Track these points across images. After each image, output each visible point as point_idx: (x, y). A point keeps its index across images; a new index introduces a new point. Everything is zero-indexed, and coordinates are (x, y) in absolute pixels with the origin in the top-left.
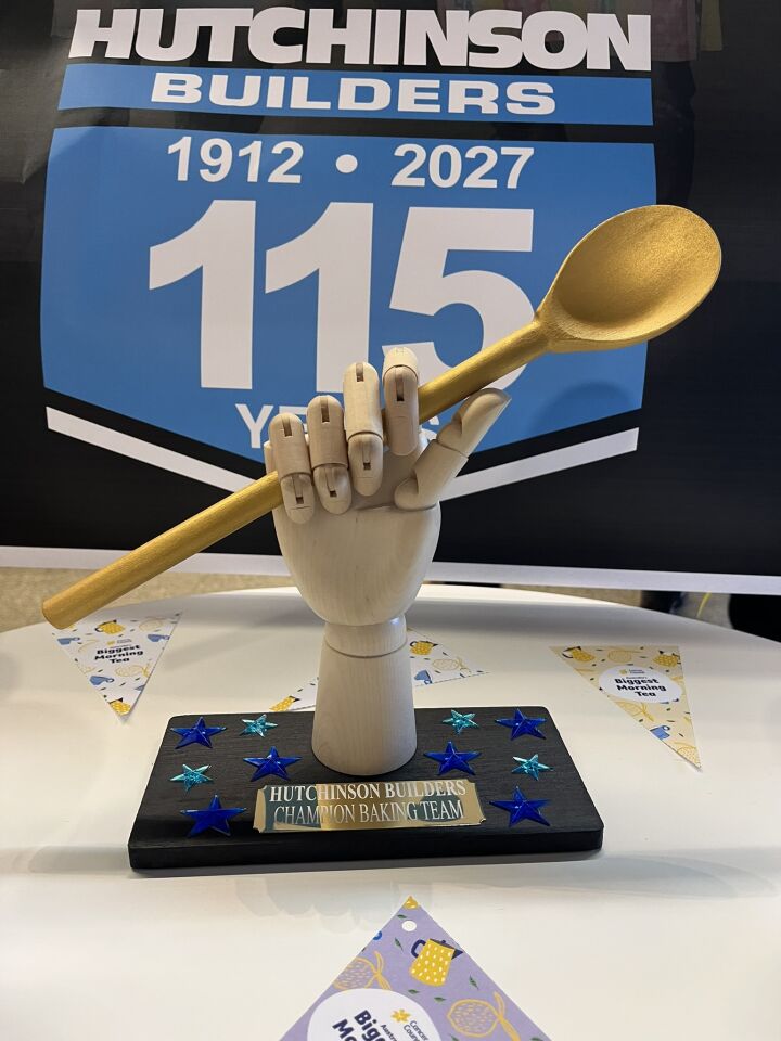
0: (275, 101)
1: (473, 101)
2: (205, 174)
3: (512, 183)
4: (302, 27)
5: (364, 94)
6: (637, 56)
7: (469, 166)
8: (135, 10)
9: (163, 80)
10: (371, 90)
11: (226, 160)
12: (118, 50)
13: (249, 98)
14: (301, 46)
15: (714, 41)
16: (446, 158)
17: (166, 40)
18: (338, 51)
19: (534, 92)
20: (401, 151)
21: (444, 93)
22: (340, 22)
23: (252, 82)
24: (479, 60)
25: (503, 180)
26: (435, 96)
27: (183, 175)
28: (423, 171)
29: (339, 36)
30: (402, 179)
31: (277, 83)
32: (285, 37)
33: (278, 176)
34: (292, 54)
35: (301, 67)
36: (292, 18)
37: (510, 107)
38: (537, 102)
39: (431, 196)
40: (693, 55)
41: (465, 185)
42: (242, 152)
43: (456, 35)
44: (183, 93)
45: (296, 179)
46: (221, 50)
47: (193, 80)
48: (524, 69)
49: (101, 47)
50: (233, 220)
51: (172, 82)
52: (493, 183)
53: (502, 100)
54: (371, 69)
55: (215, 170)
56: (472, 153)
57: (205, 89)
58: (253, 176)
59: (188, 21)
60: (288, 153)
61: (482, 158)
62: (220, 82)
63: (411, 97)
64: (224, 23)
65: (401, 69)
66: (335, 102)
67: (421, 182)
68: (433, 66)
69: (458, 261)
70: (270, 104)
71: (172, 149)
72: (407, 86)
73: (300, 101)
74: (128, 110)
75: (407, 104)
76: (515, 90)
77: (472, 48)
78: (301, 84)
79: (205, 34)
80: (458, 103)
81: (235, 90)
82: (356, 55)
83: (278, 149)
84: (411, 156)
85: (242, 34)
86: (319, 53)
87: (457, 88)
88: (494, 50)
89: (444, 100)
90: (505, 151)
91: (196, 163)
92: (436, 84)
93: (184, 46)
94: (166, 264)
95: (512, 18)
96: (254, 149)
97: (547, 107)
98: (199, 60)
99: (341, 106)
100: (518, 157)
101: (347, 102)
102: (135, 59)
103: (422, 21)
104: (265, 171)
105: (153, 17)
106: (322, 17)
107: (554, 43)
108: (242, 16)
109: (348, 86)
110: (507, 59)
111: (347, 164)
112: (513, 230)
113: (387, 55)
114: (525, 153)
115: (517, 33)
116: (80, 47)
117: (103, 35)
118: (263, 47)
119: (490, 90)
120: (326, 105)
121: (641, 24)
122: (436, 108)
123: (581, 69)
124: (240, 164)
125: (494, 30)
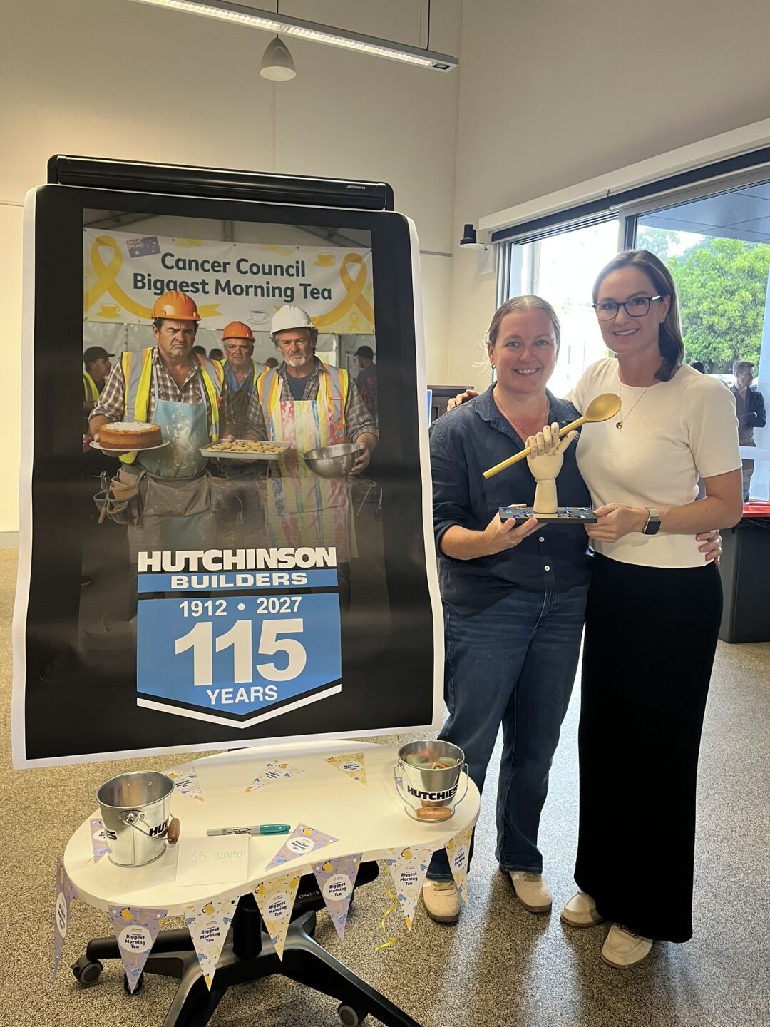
0: (214, 585)
1: (281, 580)
2: (194, 614)
3: (296, 610)
4: (221, 556)
5: (245, 580)
6: (332, 562)
7: (281, 605)
8: (160, 552)
9: (174, 579)
10: (247, 578)
11: (200, 609)
12: (156, 568)
13: (205, 585)
14: (221, 564)
16: (274, 602)
17: (173, 563)
18: (234, 565)
19: (300, 576)
20: (259, 601)
21: (271, 578)
22: (234, 554)
23: (206, 578)
24: (282, 566)
25: (293, 609)
26: (268, 579)
27: (186, 615)
28: (267, 608)
29: (234, 560)
30: (260, 611)
31: (214, 577)
32: (215, 560)
33: (218, 613)
34: (218, 567)
35: (222, 571)
36: (217, 553)
37: (293, 582)
38: (301, 580)
39: (270, 616)
40: (349, 560)
41: (281, 611)
42: (206, 605)
43: (274, 557)
44: (182, 584)
45: (225, 613)
46: (194, 566)
47: (185, 578)
48: (297, 568)
49: (150, 567)
50: (204, 629)
51: (178, 580)
52: (289, 611)
53: (290, 580)
54: (246, 571)
55: (197, 612)
56: (282, 600)
57: (190, 582)
58: (210, 614)
59: (181, 556)
60: (221, 604)
61: (285, 601)
62: (194, 578)
63: (260, 581)
64: (193, 556)
65: (256, 570)
66: (235, 584)
67: (266, 612)
68: (267, 569)
69: (280, 637)
70: (213, 586)
71: (181, 606)
72: (259, 576)
73: (223, 584)
74: (164, 592)
75: (259, 584)
76: (294, 575)
77: (279, 561)
78: (223, 577)
79: (187, 560)
80: (276, 583)
81: (200, 582)
82: (240, 566)
83: (217, 603)
84: (262, 602)
85: (200, 560)
86: (228, 566)
87: (275, 576)
88: (286, 562)
89: (271, 581)
90: (293, 599)
91: (190, 610)
92: (268, 575)
93: (180, 566)
94: (181, 646)
95: (291, 551)
96: (209, 603)
97: (305, 581)
98: (186, 571)
99: (237, 585)
100: (296, 600)
101: (239, 584)
102: (163, 571)
103: (262, 553)
104: (214, 611)
105: (168, 554)
106: (228, 553)
107: (305, 558)
108: (200, 553)
109: (239, 577)
110: (290, 565)
111: (241, 607)
112: (297, 625)
113: (251, 566)
114: (299, 599)
115: (293, 556)
116: (142, 568)
117: (150, 562)
118: (209, 565)
119: (286, 576)
120: (232, 585)
121: (332, 550)
122: (269, 584)
123: (314, 567)
124: (205, 609)
125: (286, 555)
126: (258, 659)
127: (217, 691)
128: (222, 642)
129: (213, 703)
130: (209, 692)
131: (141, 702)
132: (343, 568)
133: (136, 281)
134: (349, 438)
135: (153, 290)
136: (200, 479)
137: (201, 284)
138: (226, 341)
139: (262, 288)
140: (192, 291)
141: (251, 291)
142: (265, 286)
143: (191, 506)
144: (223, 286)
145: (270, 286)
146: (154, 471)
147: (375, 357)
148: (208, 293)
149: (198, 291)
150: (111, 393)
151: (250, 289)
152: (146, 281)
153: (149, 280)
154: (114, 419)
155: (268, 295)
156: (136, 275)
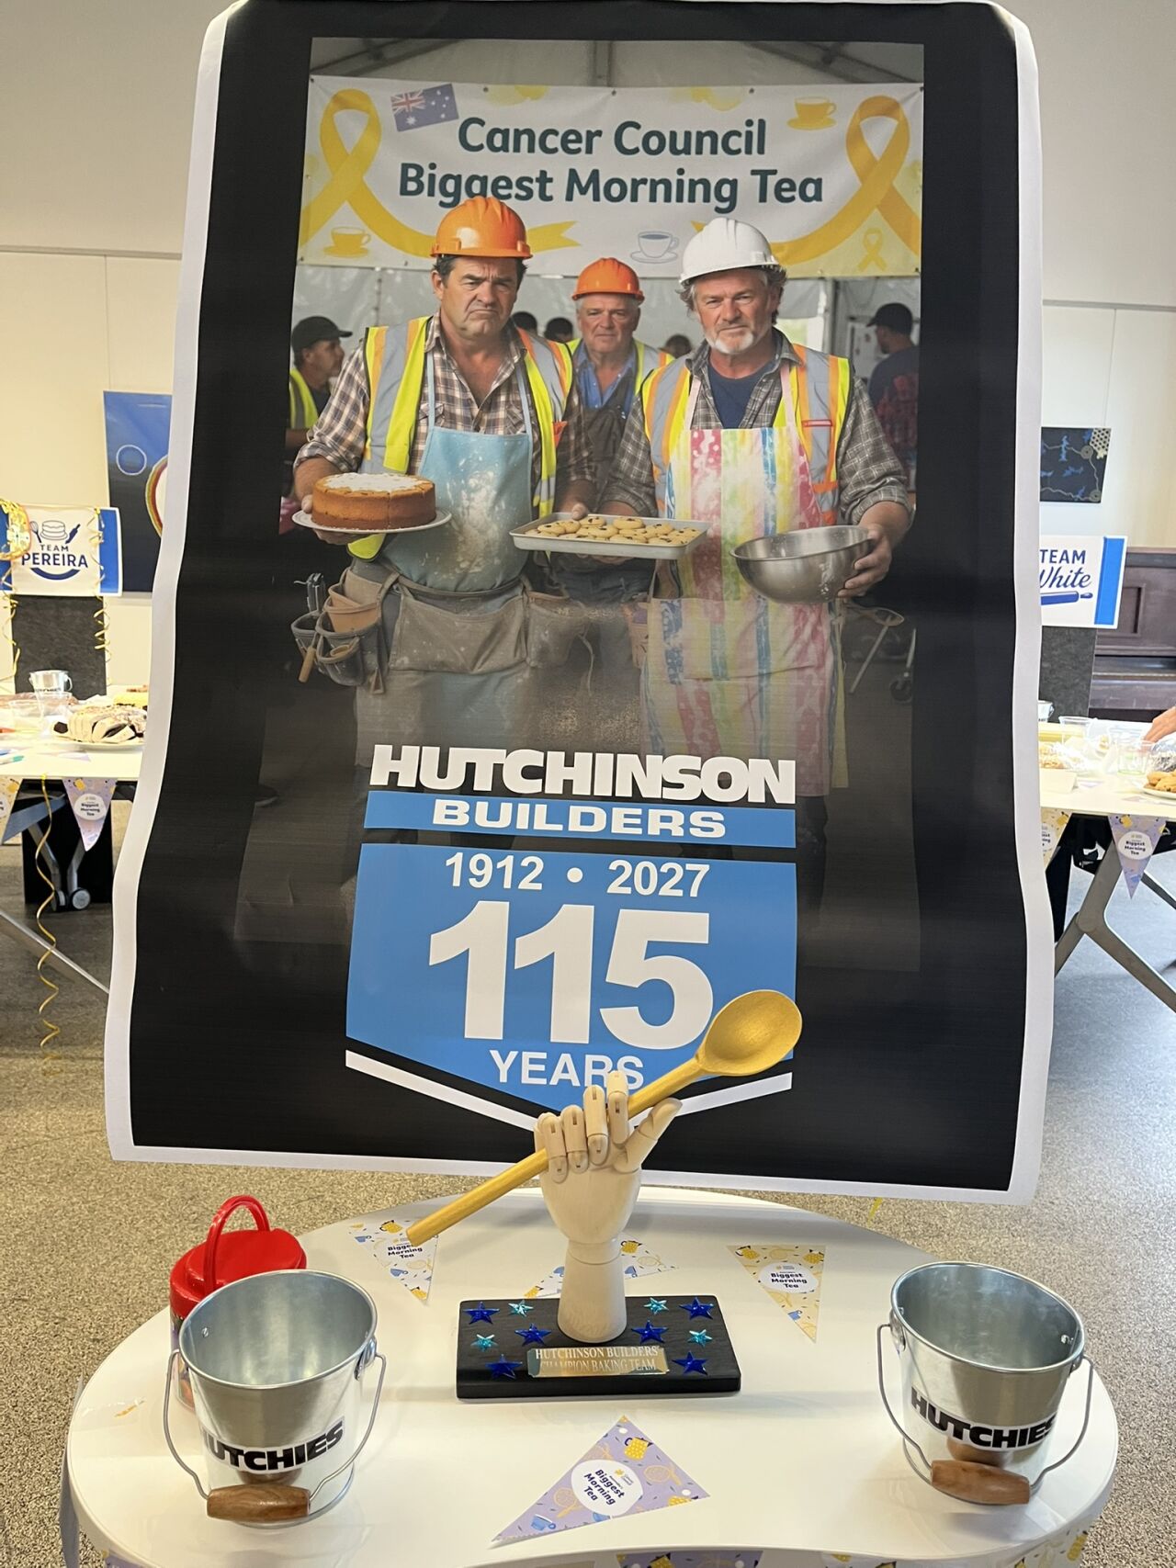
0: (522, 824)
1: (666, 826)
2: (473, 882)
3: (694, 893)
4: (542, 765)
5: (587, 819)
6: (786, 793)
7: (663, 879)
8: (418, 748)
9: (441, 805)
10: (592, 815)
11: (488, 871)
12: (406, 780)
13: (503, 822)
14: (541, 780)
15: (842, 781)
16: (646, 871)
17: (442, 773)
18: (568, 784)
19: (710, 819)
20: (613, 866)
21: (644, 818)
22: (569, 762)
23: (506, 808)
24: (670, 794)
25: (687, 892)
26: (638, 821)
27: (456, 883)
28: (629, 882)
29: (569, 773)
30: (614, 888)
31: (524, 808)
32: (531, 773)
33: (525, 884)
34: (534, 786)
35: (542, 796)
36: (534, 758)
37: (692, 831)
38: (712, 828)
39: (636, 902)
40: (826, 792)
41: (660, 894)
42: (500, 865)
43: (654, 773)
44: (455, 817)
45: (539, 886)
46: (483, 782)
47: (463, 805)
48: (703, 801)
49: (394, 776)
50: (491, 917)
51: (448, 808)
52: (679, 893)
53: (687, 825)
54: (592, 799)
55: (480, 879)
56: (664, 869)
57: (471, 813)
58: (507, 884)
59: (459, 757)
60: (532, 865)
61: (672, 872)
62: (482, 807)
63: (621, 822)
64: (485, 759)
65: (614, 799)
66: (566, 826)
67: (628, 890)
68: (637, 798)
69: (655, 949)
70: (519, 826)
71: (449, 862)
72: (619, 812)
73: (541, 824)
74: (416, 830)
75: (618, 828)
76: (697, 817)
77: (665, 784)
78: (541, 809)
79: (471, 768)
80: (655, 829)
81: (493, 814)
82: (581, 788)
83: (525, 863)
84: (621, 870)
85: (498, 769)
86: (555, 787)
87: (655, 814)
88: (681, 786)
89: (644, 825)
90: (689, 867)
91: (466, 873)
92: (639, 811)
93: (455, 779)
94: (442, 947)
95: (694, 762)
96: (508, 862)
97: (719, 832)
98: (467, 790)
99: (570, 829)
100: (697, 872)
101: (575, 825)
102: (419, 788)
103: (629, 762)
104: (516, 881)
105: (432, 753)
106: (556, 758)
107: (725, 781)
108: (498, 755)
109: (576, 811)
110: (689, 794)
111: (575, 875)
112: (695, 928)
113: (603, 789)
114: (703, 868)
115: (698, 773)
116: (378, 777)
117: (395, 766)
118: (514, 781)
119: (678, 816)
120: (559, 827)
121: (788, 767)
122: (639, 831)
123: (744, 802)
124: (498, 874)
125: (682, 771)
126: (605, 994)
127: (513, 1054)
128: (530, 950)
129: (503, 1078)
130: (495, 1054)
131: (354, 1061)
132: (810, 808)
133: (405, 179)
134: (842, 514)
135: (439, 197)
136: (507, 596)
137: (537, 180)
138: (581, 301)
139: (667, 183)
140: (518, 196)
141: (644, 191)
142: (674, 179)
143: (487, 652)
144: (584, 184)
145: (686, 178)
146: (415, 577)
147: (916, 329)
148: (550, 198)
149: (530, 194)
150: (342, 413)
151: (641, 187)
152: (425, 179)
153: (432, 177)
154: (344, 467)
155: (680, 199)
156: (405, 167)
